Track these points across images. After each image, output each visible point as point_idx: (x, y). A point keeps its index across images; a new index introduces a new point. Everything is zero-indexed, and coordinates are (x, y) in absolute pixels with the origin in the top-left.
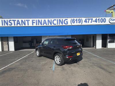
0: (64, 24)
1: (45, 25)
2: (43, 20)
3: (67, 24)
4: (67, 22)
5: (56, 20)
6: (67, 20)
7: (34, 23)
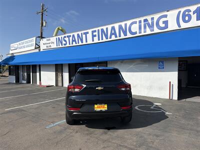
0: (156, 30)
1: (113, 38)
2: (110, 27)
3: (166, 27)
4: (166, 23)
5: (136, 23)
6: (166, 16)
7: (95, 36)
